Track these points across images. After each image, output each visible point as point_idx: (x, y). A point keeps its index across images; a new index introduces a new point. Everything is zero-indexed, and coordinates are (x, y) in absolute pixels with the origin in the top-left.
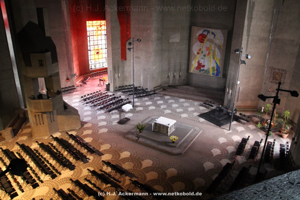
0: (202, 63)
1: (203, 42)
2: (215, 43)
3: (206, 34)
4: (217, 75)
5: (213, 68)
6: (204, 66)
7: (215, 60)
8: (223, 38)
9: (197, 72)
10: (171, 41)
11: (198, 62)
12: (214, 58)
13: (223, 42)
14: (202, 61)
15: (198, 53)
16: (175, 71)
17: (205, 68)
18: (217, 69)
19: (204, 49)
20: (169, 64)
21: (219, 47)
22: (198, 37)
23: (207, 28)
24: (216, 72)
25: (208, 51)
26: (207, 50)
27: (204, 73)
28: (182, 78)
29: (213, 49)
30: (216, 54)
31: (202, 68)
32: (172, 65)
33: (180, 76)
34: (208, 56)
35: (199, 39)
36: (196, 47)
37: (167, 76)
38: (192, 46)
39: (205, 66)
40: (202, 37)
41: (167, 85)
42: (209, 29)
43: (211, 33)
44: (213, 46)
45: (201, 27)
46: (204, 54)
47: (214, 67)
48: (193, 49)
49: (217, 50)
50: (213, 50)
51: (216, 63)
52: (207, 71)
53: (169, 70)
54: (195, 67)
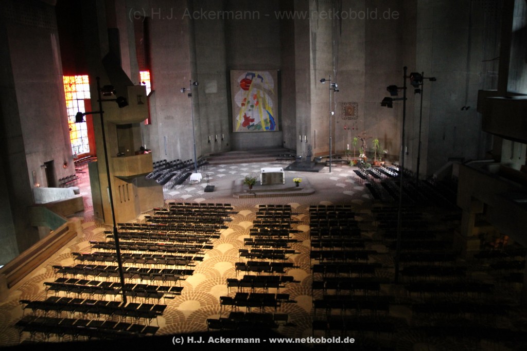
0: (249, 117)
1: (248, 89)
2: (264, 89)
3: (251, 79)
4: (272, 128)
5: (266, 121)
6: (253, 120)
7: (267, 109)
8: (273, 81)
9: (245, 129)
10: (207, 91)
11: (245, 116)
12: (264, 108)
13: (273, 86)
14: (249, 115)
15: (243, 105)
16: (216, 133)
17: (255, 123)
18: (270, 121)
19: (250, 98)
20: (208, 123)
21: (269, 93)
22: (240, 84)
23: (251, 70)
24: (269, 124)
25: (256, 100)
26: (254, 99)
27: (254, 129)
28: (226, 142)
29: (262, 96)
30: (267, 102)
31: (251, 124)
32: (212, 124)
33: (222, 139)
34: (258, 106)
35: (241, 85)
36: (239, 97)
37: (207, 142)
38: (234, 97)
39: (255, 120)
40: (246, 83)
41: (208, 154)
42: (254, 72)
43: (256, 77)
44: (261, 92)
45: (241, 70)
46: (251, 104)
47: (267, 119)
48: (235, 100)
49: (267, 97)
50: (262, 98)
51: (269, 113)
52: (259, 126)
53: (209, 133)
54: (241, 124)
